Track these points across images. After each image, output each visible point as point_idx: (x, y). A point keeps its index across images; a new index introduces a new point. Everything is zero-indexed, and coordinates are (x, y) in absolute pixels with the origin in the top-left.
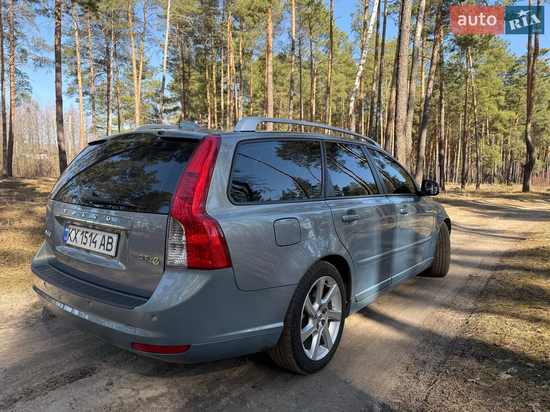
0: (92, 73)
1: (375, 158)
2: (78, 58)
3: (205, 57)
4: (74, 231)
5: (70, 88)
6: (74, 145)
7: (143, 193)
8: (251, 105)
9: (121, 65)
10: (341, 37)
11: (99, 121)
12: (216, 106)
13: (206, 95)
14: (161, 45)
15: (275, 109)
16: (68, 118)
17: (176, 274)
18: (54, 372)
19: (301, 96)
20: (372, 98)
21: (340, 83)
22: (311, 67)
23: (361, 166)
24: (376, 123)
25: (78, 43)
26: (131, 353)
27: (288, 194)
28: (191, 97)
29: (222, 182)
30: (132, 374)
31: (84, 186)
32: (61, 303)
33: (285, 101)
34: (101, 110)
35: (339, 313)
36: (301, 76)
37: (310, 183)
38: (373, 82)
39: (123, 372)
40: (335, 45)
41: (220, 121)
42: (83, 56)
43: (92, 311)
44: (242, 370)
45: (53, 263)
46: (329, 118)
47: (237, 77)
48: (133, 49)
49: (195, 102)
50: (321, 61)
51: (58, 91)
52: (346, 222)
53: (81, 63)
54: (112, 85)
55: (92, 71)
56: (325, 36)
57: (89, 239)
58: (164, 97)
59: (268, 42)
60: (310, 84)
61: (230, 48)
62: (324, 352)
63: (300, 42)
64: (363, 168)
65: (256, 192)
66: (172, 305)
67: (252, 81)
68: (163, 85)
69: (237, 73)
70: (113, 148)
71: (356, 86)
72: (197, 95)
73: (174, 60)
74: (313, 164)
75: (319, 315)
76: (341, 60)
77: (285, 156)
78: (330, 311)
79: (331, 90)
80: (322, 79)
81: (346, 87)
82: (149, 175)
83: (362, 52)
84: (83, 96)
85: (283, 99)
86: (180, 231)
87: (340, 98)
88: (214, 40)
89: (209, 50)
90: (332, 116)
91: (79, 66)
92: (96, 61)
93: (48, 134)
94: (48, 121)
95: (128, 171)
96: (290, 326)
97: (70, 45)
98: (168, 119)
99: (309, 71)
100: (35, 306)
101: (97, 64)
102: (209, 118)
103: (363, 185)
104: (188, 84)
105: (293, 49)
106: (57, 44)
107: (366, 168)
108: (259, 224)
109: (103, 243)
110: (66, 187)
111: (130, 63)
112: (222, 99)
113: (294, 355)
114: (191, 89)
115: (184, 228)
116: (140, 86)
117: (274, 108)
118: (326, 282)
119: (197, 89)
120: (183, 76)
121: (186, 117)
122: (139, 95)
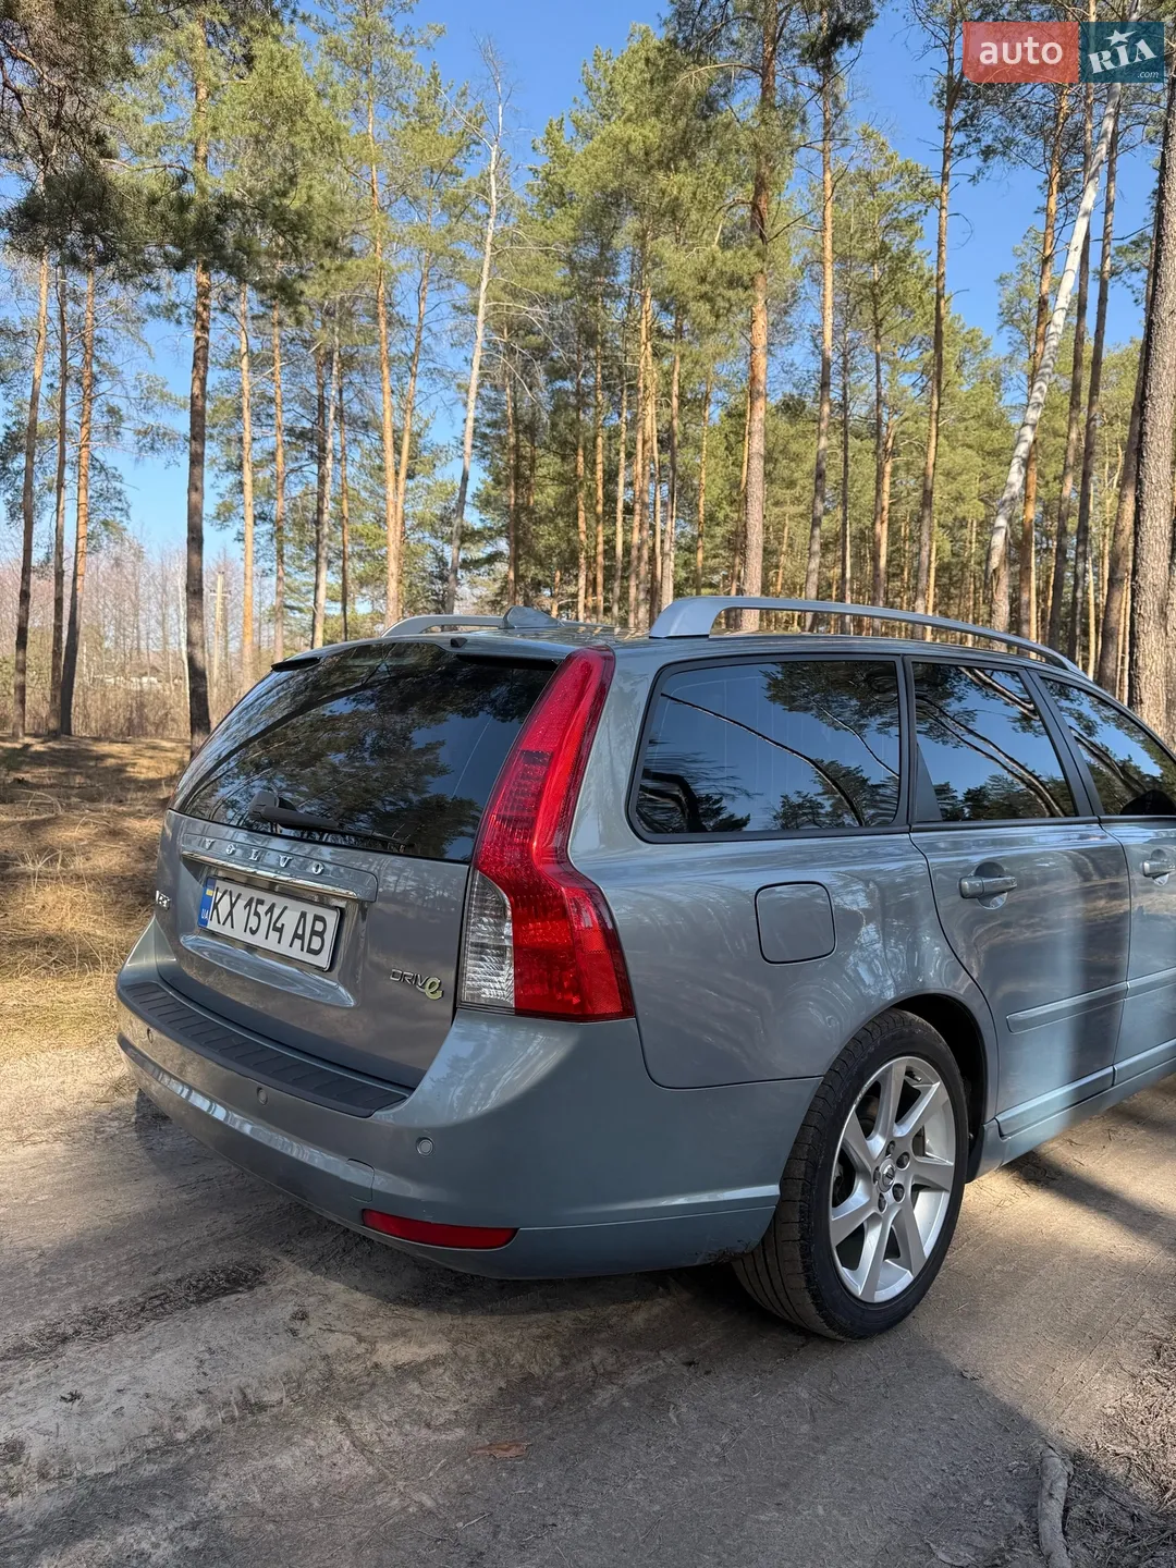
0: (279, 466)
1: (1065, 703)
2: (247, 425)
3: (578, 416)
4: (227, 897)
5: (224, 504)
6: (226, 655)
7: (405, 801)
8: (700, 543)
9: (355, 440)
10: (969, 345)
11: (292, 591)
12: (600, 548)
13: (577, 519)
14: (459, 386)
15: (768, 552)
16: (214, 583)
17: (484, 1027)
18: (159, 1269)
19: (844, 514)
20: (1062, 519)
21: (964, 477)
22: (878, 434)
23: (1024, 729)
24: (1075, 591)
25: (246, 387)
26: (355, 1234)
27: (800, 806)
28: (535, 524)
29: (613, 773)
30: (358, 1295)
31: (257, 776)
32: (183, 1083)
33: (798, 531)
34: (297, 563)
35: (950, 1167)
36: (846, 457)
37: (865, 776)
38: (1065, 473)
39: (334, 1286)
40: (950, 370)
41: (612, 590)
42: (259, 419)
43: (263, 1113)
44: (656, 1310)
45: (170, 979)
46: (929, 576)
47: (662, 467)
48: (387, 398)
49: (546, 537)
50: (907, 414)
51: (194, 513)
52: (972, 897)
53: (254, 439)
54: (328, 496)
55: (280, 458)
56: (920, 344)
57: (265, 920)
58: (462, 526)
59: (752, 368)
60: (872, 483)
61: (645, 387)
62: (898, 1280)
63: (845, 363)
64: (1030, 735)
65: (708, 798)
66: (471, 1111)
67: (703, 476)
68: (463, 493)
69: (662, 457)
70: (335, 678)
71: (1011, 485)
72: (552, 521)
73: (493, 425)
74: (875, 721)
75: (886, 1168)
76: (967, 409)
77: (794, 699)
78: (920, 1159)
79: (936, 496)
80: (908, 464)
81: (983, 486)
82: (422, 752)
83: (1032, 386)
84: (255, 524)
85: (793, 524)
86: (496, 909)
87: (964, 518)
88: (603, 367)
89: (589, 393)
90: (937, 570)
91: (247, 446)
92: (291, 431)
93: (162, 624)
94: (164, 590)
95: (369, 740)
96: (799, 1197)
97: (229, 392)
98: (473, 584)
99: (871, 444)
100: (117, 1087)
101: (294, 440)
102: (582, 582)
103: (1030, 785)
104: (529, 489)
105: (825, 385)
106: (197, 391)
107: (1037, 734)
108: (713, 896)
109: (300, 932)
110: (213, 778)
111: (376, 435)
112: (619, 529)
113: (808, 1281)
114: (536, 503)
115: (508, 903)
116: (401, 498)
117: (765, 550)
118: (909, 1073)
119: (551, 503)
120: (517, 468)
121: (519, 578)
122: (400, 522)
